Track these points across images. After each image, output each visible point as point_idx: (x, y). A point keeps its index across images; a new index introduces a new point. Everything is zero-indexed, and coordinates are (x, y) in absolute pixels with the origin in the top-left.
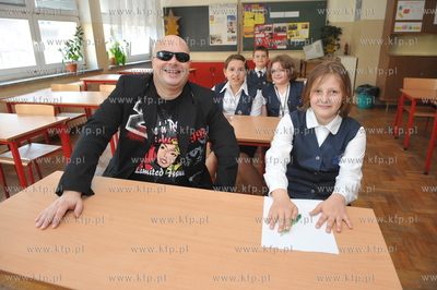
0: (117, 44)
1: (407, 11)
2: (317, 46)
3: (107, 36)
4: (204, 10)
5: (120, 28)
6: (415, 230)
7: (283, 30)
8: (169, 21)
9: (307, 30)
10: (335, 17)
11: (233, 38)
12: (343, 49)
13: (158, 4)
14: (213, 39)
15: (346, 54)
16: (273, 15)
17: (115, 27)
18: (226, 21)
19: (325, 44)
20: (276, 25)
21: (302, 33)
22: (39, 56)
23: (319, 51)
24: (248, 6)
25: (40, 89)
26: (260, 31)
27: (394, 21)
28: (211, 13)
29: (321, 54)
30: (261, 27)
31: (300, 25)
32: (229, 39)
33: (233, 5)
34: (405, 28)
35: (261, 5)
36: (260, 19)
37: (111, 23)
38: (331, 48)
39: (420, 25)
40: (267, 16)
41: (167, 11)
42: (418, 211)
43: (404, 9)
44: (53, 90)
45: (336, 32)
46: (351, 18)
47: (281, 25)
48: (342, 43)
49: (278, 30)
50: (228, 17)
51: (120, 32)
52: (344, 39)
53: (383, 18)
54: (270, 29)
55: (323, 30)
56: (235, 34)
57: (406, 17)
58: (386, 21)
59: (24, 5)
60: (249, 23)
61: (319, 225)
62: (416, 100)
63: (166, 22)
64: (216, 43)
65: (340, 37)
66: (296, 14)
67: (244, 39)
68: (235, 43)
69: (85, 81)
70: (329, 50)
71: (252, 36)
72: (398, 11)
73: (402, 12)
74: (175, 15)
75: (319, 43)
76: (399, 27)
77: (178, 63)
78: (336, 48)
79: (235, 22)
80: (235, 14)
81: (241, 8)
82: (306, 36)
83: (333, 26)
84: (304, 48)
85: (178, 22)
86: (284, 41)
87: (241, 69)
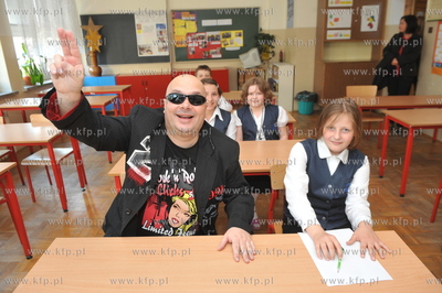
0: (32, 60)
1: (336, 20)
2: (254, 55)
3: (19, 52)
4: (130, 17)
5: (36, 41)
7: (217, 39)
8: (90, 31)
9: (241, 39)
10: (266, 25)
11: (165, 48)
12: (277, 57)
13: (73, 10)
14: (142, 49)
15: (281, 61)
16: (206, 23)
17: (30, 41)
18: (155, 31)
19: (261, 52)
20: (209, 34)
21: (236, 41)
23: (255, 60)
24: (177, 14)
26: (193, 40)
27: (326, 29)
28: (137, 22)
29: (258, 63)
30: (194, 36)
31: (233, 33)
32: (160, 50)
34: (336, 35)
35: (191, 12)
36: (192, 27)
37: (25, 36)
38: (267, 56)
39: (349, 32)
40: (199, 24)
41: (85, 19)
43: (334, 17)
45: (270, 38)
46: (283, 25)
47: (215, 33)
48: (277, 51)
49: (212, 38)
50: (157, 25)
51: (36, 46)
53: (315, 26)
54: (203, 38)
55: (256, 38)
56: (166, 44)
57: (336, 25)
58: (318, 29)
60: (180, 32)
63: (85, 33)
64: (145, 54)
66: (228, 22)
67: (176, 49)
68: (166, 53)
70: (264, 58)
71: (184, 45)
72: (329, 20)
73: (332, 20)
74: (96, 23)
75: (254, 51)
76: (331, 35)
77: (191, 106)
78: (271, 55)
79: (165, 31)
80: (165, 22)
81: (170, 16)
82: (241, 44)
83: (266, 33)
84: (241, 57)
85: (100, 32)
86: (218, 50)
87: (214, 94)
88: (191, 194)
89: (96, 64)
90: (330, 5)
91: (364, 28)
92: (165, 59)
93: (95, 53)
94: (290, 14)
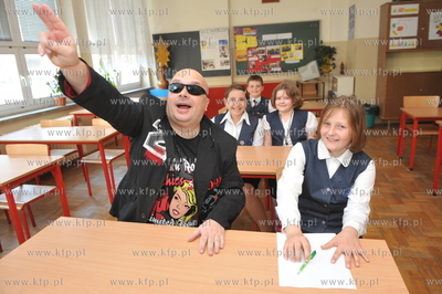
0: (107, 74)
1: (400, 29)
2: (313, 67)
4: (195, 35)
5: (109, 58)
6: (429, 256)
7: (277, 52)
8: (160, 48)
9: (301, 52)
10: (328, 37)
11: (226, 62)
12: (338, 69)
13: (147, 30)
14: (205, 64)
15: (342, 73)
16: (266, 37)
17: (105, 57)
18: (218, 46)
19: (320, 64)
20: (269, 48)
21: (296, 55)
22: (27, 90)
23: (314, 72)
24: (239, 30)
25: (28, 126)
26: (254, 54)
27: (389, 39)
28: (201, 39)
29: (317, 75)
30: (254, 51)
31: (293, 47)
32: (222, 64)
33: (224, 29)
34: (399, 45)
35: (252, 27)
36: (253, 42)
37: (101, 54)
38: (327, 68)
39: (415, 41)
40: (259, 38)
41: (156, 37)
42: (430, 235)
43: (397, 26)
44: (43, 126)
45: (330, 51)
46: (344, 37)
47: (275, 47)
48: (338, 63)
49: (272, 52)
50: (220, 41)
51: (110, 62)
52: (339, 58)
53: (377, 36)
54: (263, 52)
55: (316, 50)
56: (228, 59)
57: (400, 34)
58: (380, 39)
59: (10, 40)
60: (241, 47)
61: (334, 260)
62: (417, 119)
63: (156, 50)
64: (208, 69)
65: (335, 56)
66: (288, 36)
67: (237, 63)
68: (228, 67)
69: (75, 115)
70: (324, 70)
71: (245, 59)
72: (392, 29)
73: (396, 29)
74: (165, 41)
75: (314, 63)
76: (394, 45)
77: (189, 95)
78: (331, 68)
79: (227, 46)
80: (227, 38)
81: (232, 32)
82: (301, 57)
83: (327, 45)
84: (300, 69)
85: (169, 49)
86: (278, 63)
87: (241, 100)
88: (191, 184)
89: (164, 77)
90: (393, 14)
91: (433, 35)
92: (226, 73)
93: (164, 67)
94: (352, 25)
